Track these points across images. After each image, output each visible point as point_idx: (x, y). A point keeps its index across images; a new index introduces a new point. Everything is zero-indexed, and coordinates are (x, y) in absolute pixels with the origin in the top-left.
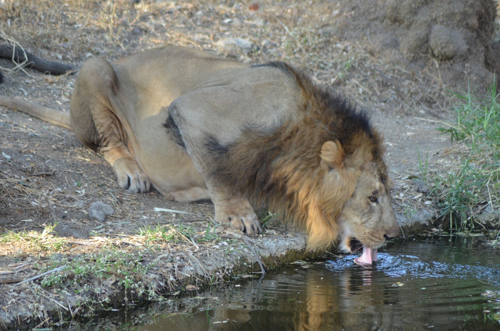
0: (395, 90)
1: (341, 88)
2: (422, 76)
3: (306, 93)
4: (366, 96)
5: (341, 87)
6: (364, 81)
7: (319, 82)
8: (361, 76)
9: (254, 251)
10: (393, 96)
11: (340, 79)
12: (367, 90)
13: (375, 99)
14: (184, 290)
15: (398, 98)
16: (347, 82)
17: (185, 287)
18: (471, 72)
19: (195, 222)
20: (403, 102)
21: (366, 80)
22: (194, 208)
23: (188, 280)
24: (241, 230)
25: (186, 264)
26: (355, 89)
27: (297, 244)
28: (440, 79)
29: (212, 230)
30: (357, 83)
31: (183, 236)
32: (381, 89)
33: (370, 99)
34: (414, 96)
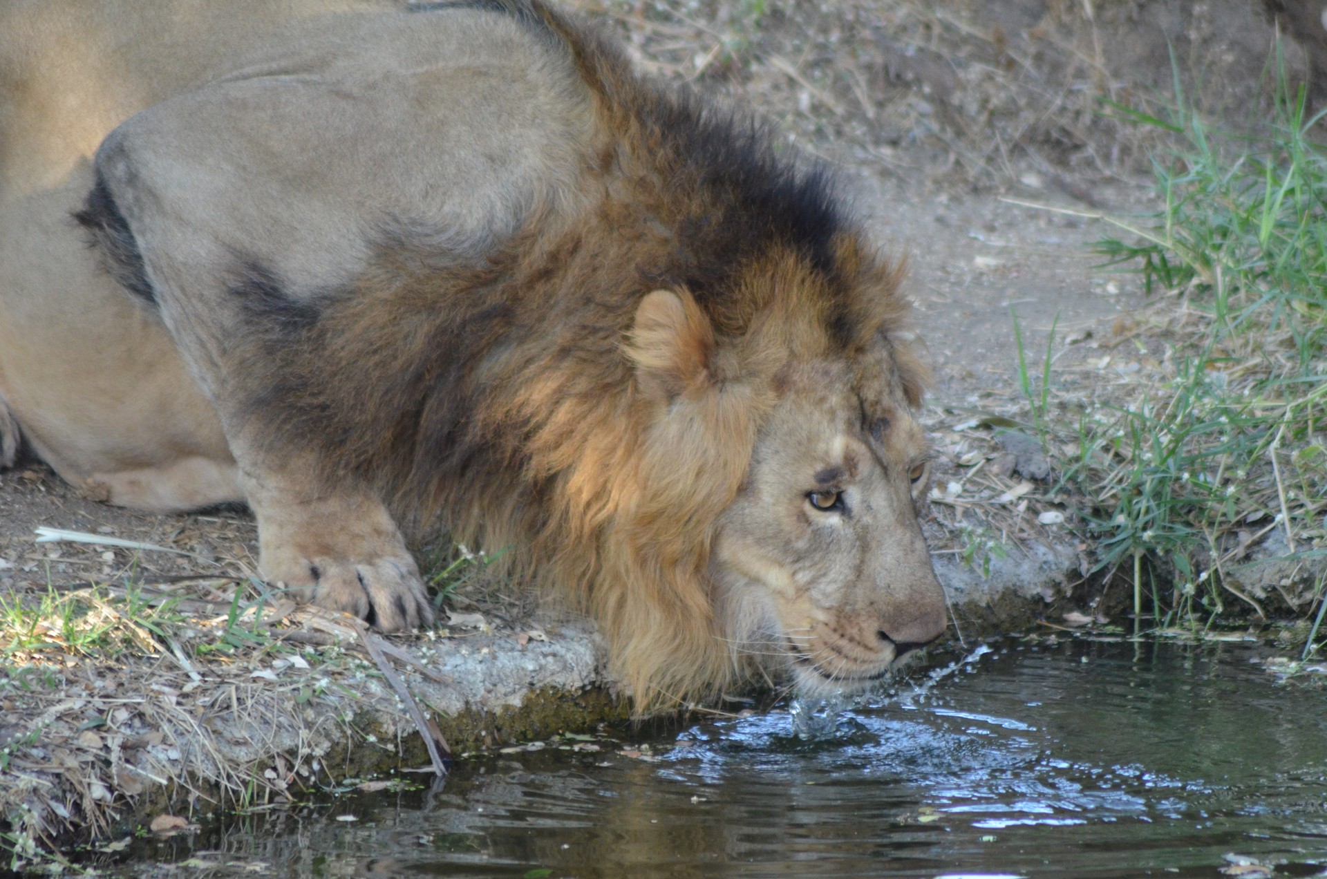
0: (930, 99)
1: (732, 89)
2: (1032, 50)
3: (610, 109)
4: (824, 121)
5: (734, 87)
6: (815, 64)
7: (652, 67)
8: (806, 48)
9: (404, 691)
10: (926, 121)
11: (729, 58)
12: (828, 98)
13: (858, 130)
14: (143, 833)
15: (943, 129)
16: (754, 67)
17: (146, 824)
18: (1214, 35)
19: (187, 583)
20: (962, 145)
21: (823, 61)
22: (182, 531)
23: (157, 798)
24: (356, 613)
25: (152, 737)
26: (785, 93)
27: (566, 668)
28: (1099, 62)
29: (249, 614)
30: (791, 70)
31: (142, 634)
32: (880, 96)
33: (839, 133)
34: (1000, 124)
